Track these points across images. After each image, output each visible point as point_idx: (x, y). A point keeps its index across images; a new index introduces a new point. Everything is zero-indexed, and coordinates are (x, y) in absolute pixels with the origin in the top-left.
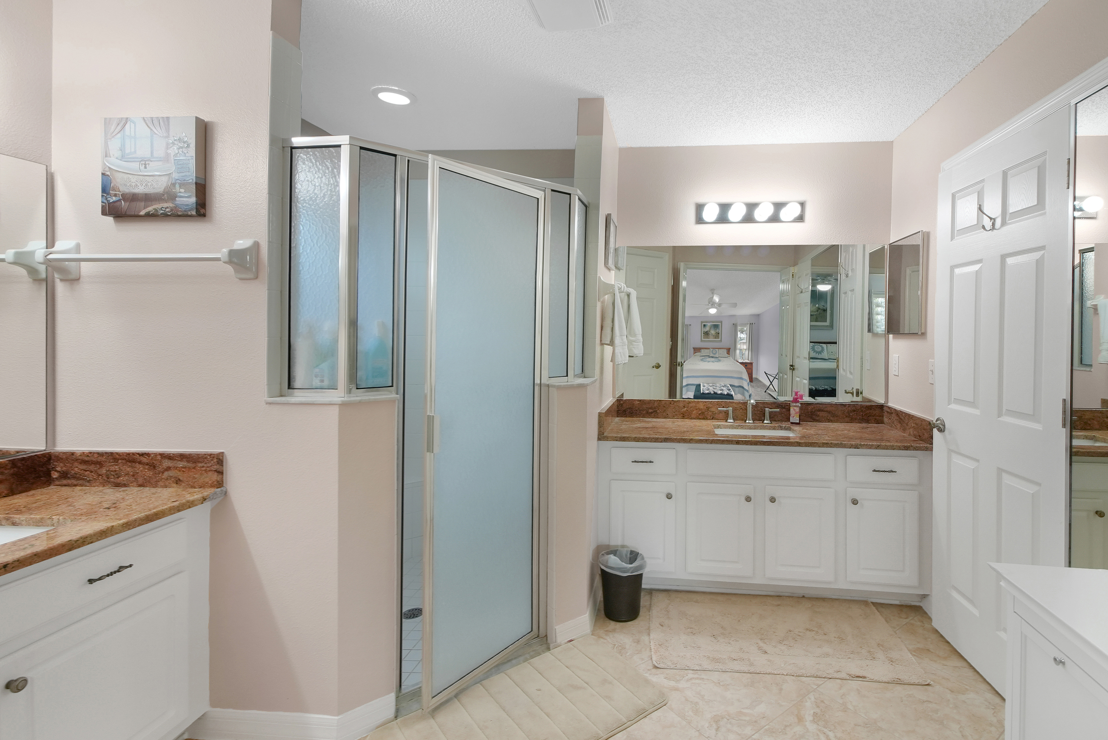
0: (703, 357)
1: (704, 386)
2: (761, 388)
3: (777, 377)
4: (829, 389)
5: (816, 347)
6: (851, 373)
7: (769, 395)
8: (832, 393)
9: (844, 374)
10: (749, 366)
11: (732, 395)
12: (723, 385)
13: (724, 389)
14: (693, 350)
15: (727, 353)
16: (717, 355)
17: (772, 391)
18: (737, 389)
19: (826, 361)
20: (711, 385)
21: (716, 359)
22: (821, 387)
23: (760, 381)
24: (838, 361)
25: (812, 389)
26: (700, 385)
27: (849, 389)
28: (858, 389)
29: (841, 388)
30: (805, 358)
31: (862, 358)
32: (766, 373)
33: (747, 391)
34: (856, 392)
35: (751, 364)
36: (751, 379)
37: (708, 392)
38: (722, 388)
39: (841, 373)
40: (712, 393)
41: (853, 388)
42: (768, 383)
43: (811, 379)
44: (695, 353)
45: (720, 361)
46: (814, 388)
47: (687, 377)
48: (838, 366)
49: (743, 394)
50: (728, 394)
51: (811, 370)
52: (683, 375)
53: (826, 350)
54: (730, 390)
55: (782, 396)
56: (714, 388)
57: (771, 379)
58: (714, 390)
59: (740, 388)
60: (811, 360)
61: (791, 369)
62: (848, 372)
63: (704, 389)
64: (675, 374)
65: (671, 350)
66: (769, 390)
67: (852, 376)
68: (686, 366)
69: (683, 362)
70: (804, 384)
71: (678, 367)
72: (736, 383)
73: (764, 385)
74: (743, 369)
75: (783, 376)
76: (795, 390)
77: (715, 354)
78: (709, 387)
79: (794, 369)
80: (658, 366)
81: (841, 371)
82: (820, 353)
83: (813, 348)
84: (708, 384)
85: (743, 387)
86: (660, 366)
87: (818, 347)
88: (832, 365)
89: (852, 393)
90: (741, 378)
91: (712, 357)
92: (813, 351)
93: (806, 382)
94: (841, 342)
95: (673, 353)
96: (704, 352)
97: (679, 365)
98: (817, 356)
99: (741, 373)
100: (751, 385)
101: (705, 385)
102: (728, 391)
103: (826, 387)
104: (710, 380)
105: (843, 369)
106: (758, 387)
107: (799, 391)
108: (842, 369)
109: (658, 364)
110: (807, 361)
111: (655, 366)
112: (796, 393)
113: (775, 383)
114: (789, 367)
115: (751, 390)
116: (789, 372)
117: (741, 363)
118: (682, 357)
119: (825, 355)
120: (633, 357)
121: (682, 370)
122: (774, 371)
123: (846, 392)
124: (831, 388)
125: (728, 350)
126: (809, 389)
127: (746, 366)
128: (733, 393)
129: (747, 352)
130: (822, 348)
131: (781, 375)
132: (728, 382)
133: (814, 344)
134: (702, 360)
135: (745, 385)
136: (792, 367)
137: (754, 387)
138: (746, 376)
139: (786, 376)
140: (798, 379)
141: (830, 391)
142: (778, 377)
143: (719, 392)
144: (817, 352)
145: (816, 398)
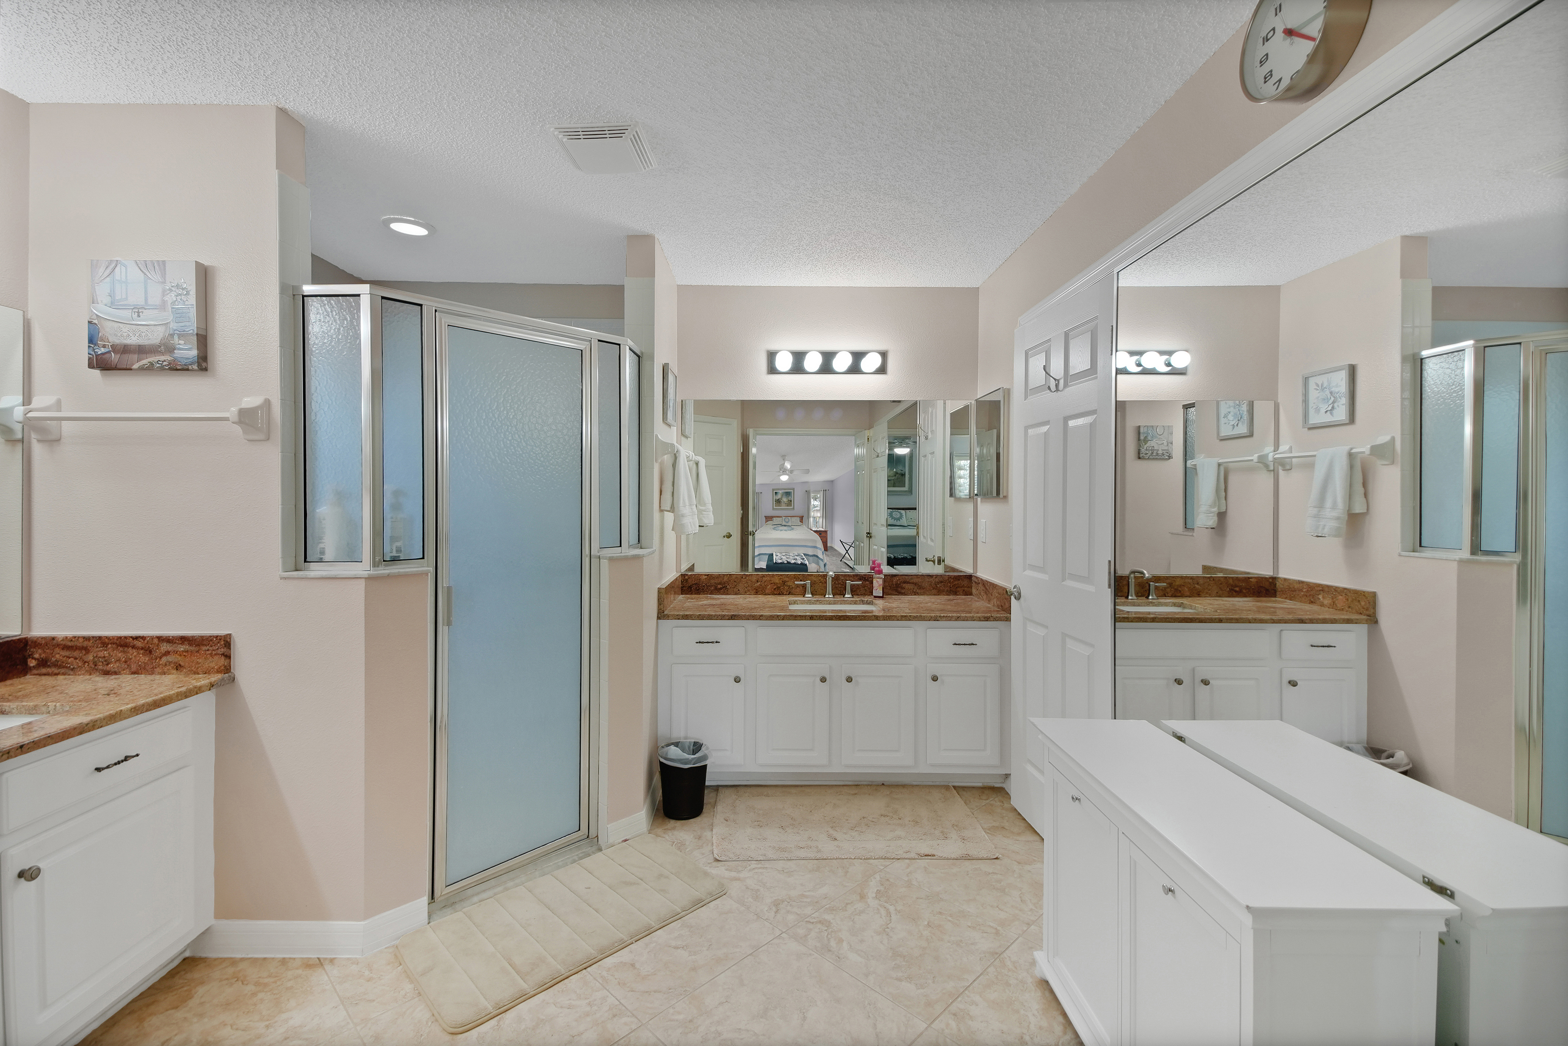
0: (775, 526)
1: (777, 556)
2: (837, 557)
3: (853, 545)
4: (908, 557)
5: (894, 513)
6: (932, 540)
7: (845, 564)
8: (912, 561)
9: (925, 541)
10: (823, 534)
11: (806, 565)
12: (797, 554)
13: (798, 558)
14: (765, 518)
15: (800, 521)
16: (790, 524)
17: (847, 559)
18: (811, 558)
19: (905, 528)
20: (784, 554)
21: (789, 528)
22: (900, 555)
23: (835, 550)
24: (918, 528)
25: (891, 558)
26: (773, 554)
27: (930, 557)
28: (940, 557)
29: (921, 555)
30: (883, 525)
31: (943, 524)
32: (841, 542)
33: (822, 560)
34: (938, 560)
35: (826, 532)
36: (826, 548)
37: (781, 561)
38: (796, 557)
39: (921, 541)
40: (786, 562)
41: (934, 556)
42: (843, 552)
43: (888, 546)
44: (767, 521)
45: (793, 529)
46: (892, 556)
47: (759, 546)
48: (918, 533)
49: (818, 564)
50: (802, 564)
51: (889, 538)
52: (754, 544)
53: (904, 517)
54: (804, 559)
55: (859, 565)
56: (787, 558)
57: (847, 547)
58: (787, 559)
59: (814, 557)
60: (889, 527)
61: (868, 537)
62: (929, 539)
63: (777, 559)
64: (747, 544)
65: (742, 519)
66: (845, 559)
67: (933, 543)
68: (757, 536)
69: (754, 531)
70: (882, 552)
71: (749, 536)
72: (810, 552)
73: (840, 554)
74: (817, 537)
75: (859, 543)
76: (872, 558)
77: (787, 522)
78: (782, 557)
79: (871, 537)
80: (729, 536)
81: (921, 538)
82: (898, 519)
83: (891, 515)
84: (781, 553)
85: (817, 556)
86: (731, 535)
87: (896, 514)
88: (911, 532)
89: (934, 562)
90: (815, 547)
91: (785, 526)
92: (891, 518)
93: (884, 550)
94: (921, 508)
95: (744, 522)
96: (776, 521)
97: (751, 534)
98: (895, 523)
99: (815, 541)
100: (826, 554)
101: (778, 554)
102: (801, 560)
103: (905, 555)
104: (783, 549)
105: (924, 536)
106: (833, 556)
107: (876, 559)
108: (922, 536)
109: (729, 533)
110: (884, 528)
111: (726, 536)
112: (874, 562)
113: (852, 551)
114: (865, 535)
115: (826, 559)
116: (866, 540)
117: (815, 532)
118: (754, 526)
119: (904, 521)
120: (703, 526)
121: (754, 540)
122: (850, 539)
123: (927, 560)
124: (911, 556)
125: (801, 518)
126: (888, 557)
127: (820, 534)
128: (807, 562)
129: (821, 520)
130: (901, 514)
131: (858, 543)
132: (802, 551)
133: (891, 510)
134: (774, 529)
135: (820, 554)
136: (869, 535)
137: (829, 556)
138: (820, 545)
139: (862, 545)
140: (875, 547)
141: (910, 559)
142: (855, 545)
143: (793, 562)
144: (895, 519)
145: (895, 566)
